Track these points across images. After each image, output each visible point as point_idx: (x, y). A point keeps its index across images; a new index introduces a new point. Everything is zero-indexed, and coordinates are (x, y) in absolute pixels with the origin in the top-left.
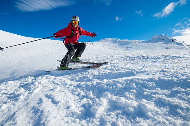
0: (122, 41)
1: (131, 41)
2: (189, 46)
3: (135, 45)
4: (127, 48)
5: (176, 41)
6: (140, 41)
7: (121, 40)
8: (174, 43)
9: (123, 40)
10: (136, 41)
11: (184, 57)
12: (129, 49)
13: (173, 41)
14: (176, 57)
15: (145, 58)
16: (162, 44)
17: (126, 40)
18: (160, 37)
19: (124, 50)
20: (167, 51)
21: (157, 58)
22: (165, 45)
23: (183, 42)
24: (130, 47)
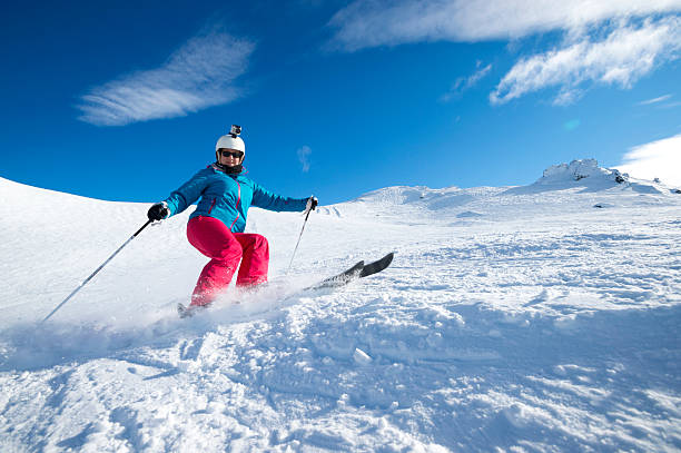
0: (439, 195)
1: (470, 191)
2: (678, 192)
3: (487, 204)
4: (459, 216)
5: (631, 180)
6: (501, 190)
7: (436, 191)
8: (622, 186)
9: (442, 191)
10: (489, 189)
11: (640, 237)
12: (467, 220)
13: (619, 180)
14: (612, 237)
15: (505, 248)
16: (581, 192)
17: (454, 189)
18: (572, 170)
19: (450, 226)
20: (600, 218)
21: (546, 248)
22: (593, 197)
23: (656, 180)
24: (469, 214)
